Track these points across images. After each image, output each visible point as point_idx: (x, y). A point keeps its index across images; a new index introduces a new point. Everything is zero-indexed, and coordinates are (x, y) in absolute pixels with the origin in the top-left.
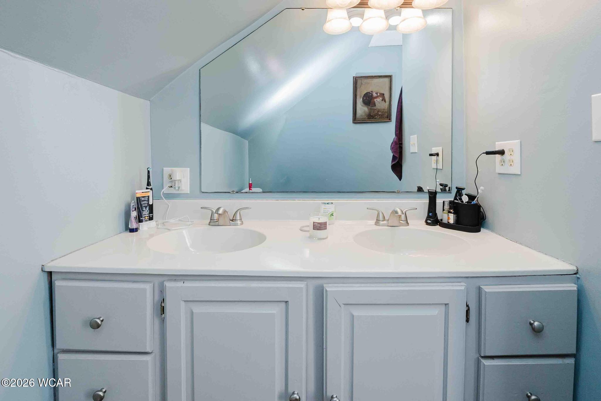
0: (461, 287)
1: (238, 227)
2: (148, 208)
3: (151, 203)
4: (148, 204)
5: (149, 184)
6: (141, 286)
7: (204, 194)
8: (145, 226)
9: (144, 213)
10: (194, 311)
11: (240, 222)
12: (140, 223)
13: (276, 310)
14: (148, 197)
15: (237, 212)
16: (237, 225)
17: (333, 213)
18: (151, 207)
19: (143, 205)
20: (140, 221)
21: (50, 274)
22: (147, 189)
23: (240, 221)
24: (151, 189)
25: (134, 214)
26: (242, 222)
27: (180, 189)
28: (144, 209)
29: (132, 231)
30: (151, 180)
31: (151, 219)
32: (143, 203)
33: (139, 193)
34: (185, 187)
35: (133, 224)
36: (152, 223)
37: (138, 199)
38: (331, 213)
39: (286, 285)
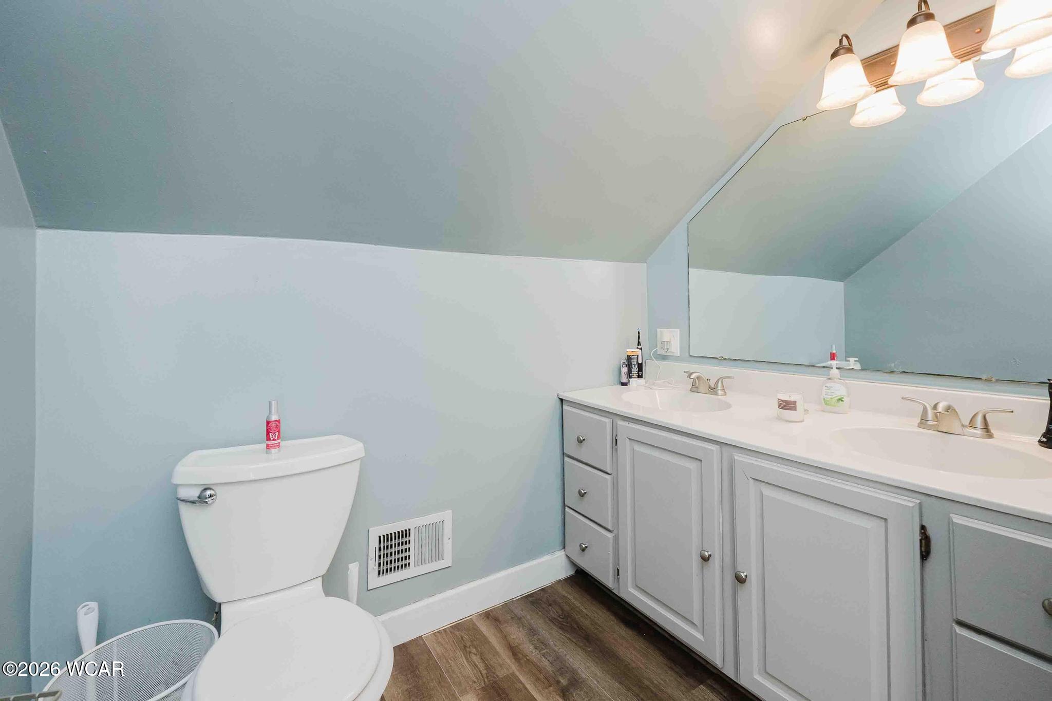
0: (911, 502)
1: (720, 397)
2: (637, 366)
3: (640, 362)
4: (637, 362)
5: (639, 344)
6: (603, 419)
7: (693, 358)
8: (634, 382)
9: (633, 370)
10: (635, 449)
11: (723, 393)
12: (630, 379)
13: (692, 466)
14: (638, 356)
15: (718, 380)
16: (716, 394)
17: (843, 398)
18: (640, 367)
19: (633, 363)
20: (630, 377)
21: (562, 400)
22: (638, 348)
23: (722, 391)
24: (641, 349)
25: (625, 370)
26: (725, 392)
27: (669, 350)
28: (633, 366)
29: (623, 384)
30: (641, 341)
31: (640, 376)
32: (632, 360)
33: (629, 351)
34: (675, 349)
35: (624, 380)
36: (641, 381)
37: (629, 356)
38: (840, 397)
39: (700, 445)
